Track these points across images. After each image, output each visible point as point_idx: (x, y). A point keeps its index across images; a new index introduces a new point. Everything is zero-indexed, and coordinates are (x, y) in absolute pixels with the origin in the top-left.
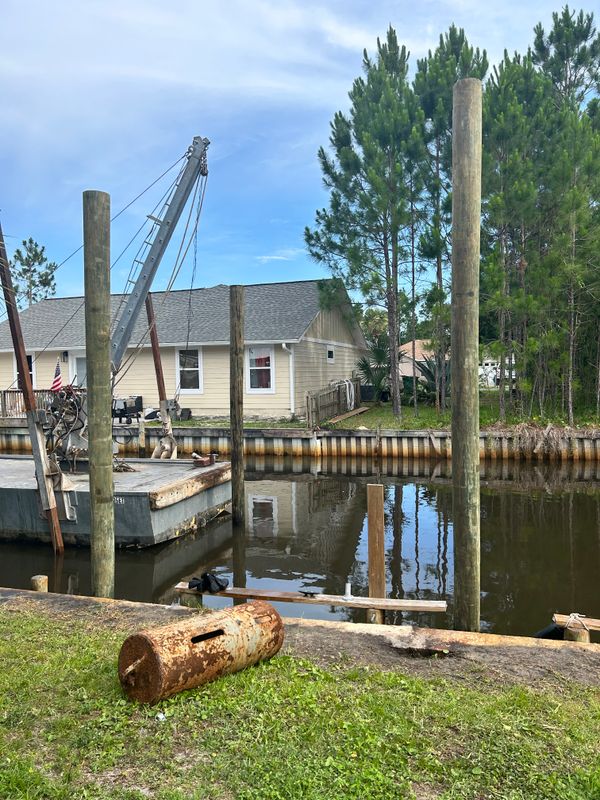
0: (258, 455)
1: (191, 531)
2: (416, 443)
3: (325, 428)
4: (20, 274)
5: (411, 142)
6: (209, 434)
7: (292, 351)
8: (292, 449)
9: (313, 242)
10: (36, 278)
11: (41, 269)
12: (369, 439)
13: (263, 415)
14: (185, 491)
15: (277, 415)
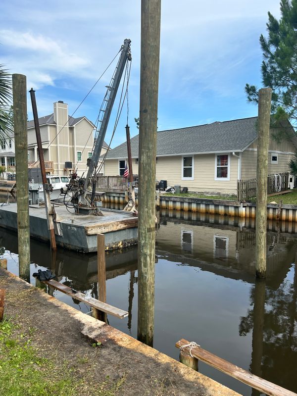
0: (211, 214)
1: (119, 248)
3: (249, 202)
6: (187, 200)
7: (240, 157)
8: (228, 212)
9: (251, 92)
12: (274, 209)
13: (223, 192)
14: (111, 228)
15: (230, 193)
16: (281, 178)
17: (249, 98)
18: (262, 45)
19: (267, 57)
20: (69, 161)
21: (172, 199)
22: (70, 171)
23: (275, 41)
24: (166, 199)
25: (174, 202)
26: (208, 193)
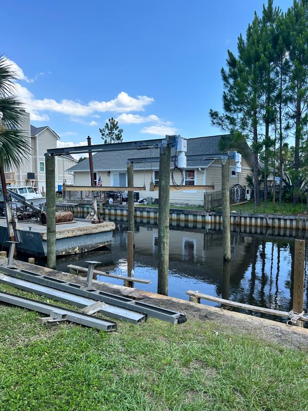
1: (76, 254)
2: (259, 220)
3: (214, 211)
4: (107, 135)
5: (261, 63)
7: (205, 171)
8: (197, 220)
9: (214, 117)
10: (114, 136)
11: (116, 132)
12: (235, 217)
13: (190, 203)
14: (66, 234)
15: (197, 203)
16: (239, 190)
17: (212, 121)
18: (223, 76)
19: (227, 87)
20: (31, 172)
21: (146, 210)
22: (33, 182)
23: (234, 76)
24: (141, 210)
25: (148, 212)
26: (177, 204)
